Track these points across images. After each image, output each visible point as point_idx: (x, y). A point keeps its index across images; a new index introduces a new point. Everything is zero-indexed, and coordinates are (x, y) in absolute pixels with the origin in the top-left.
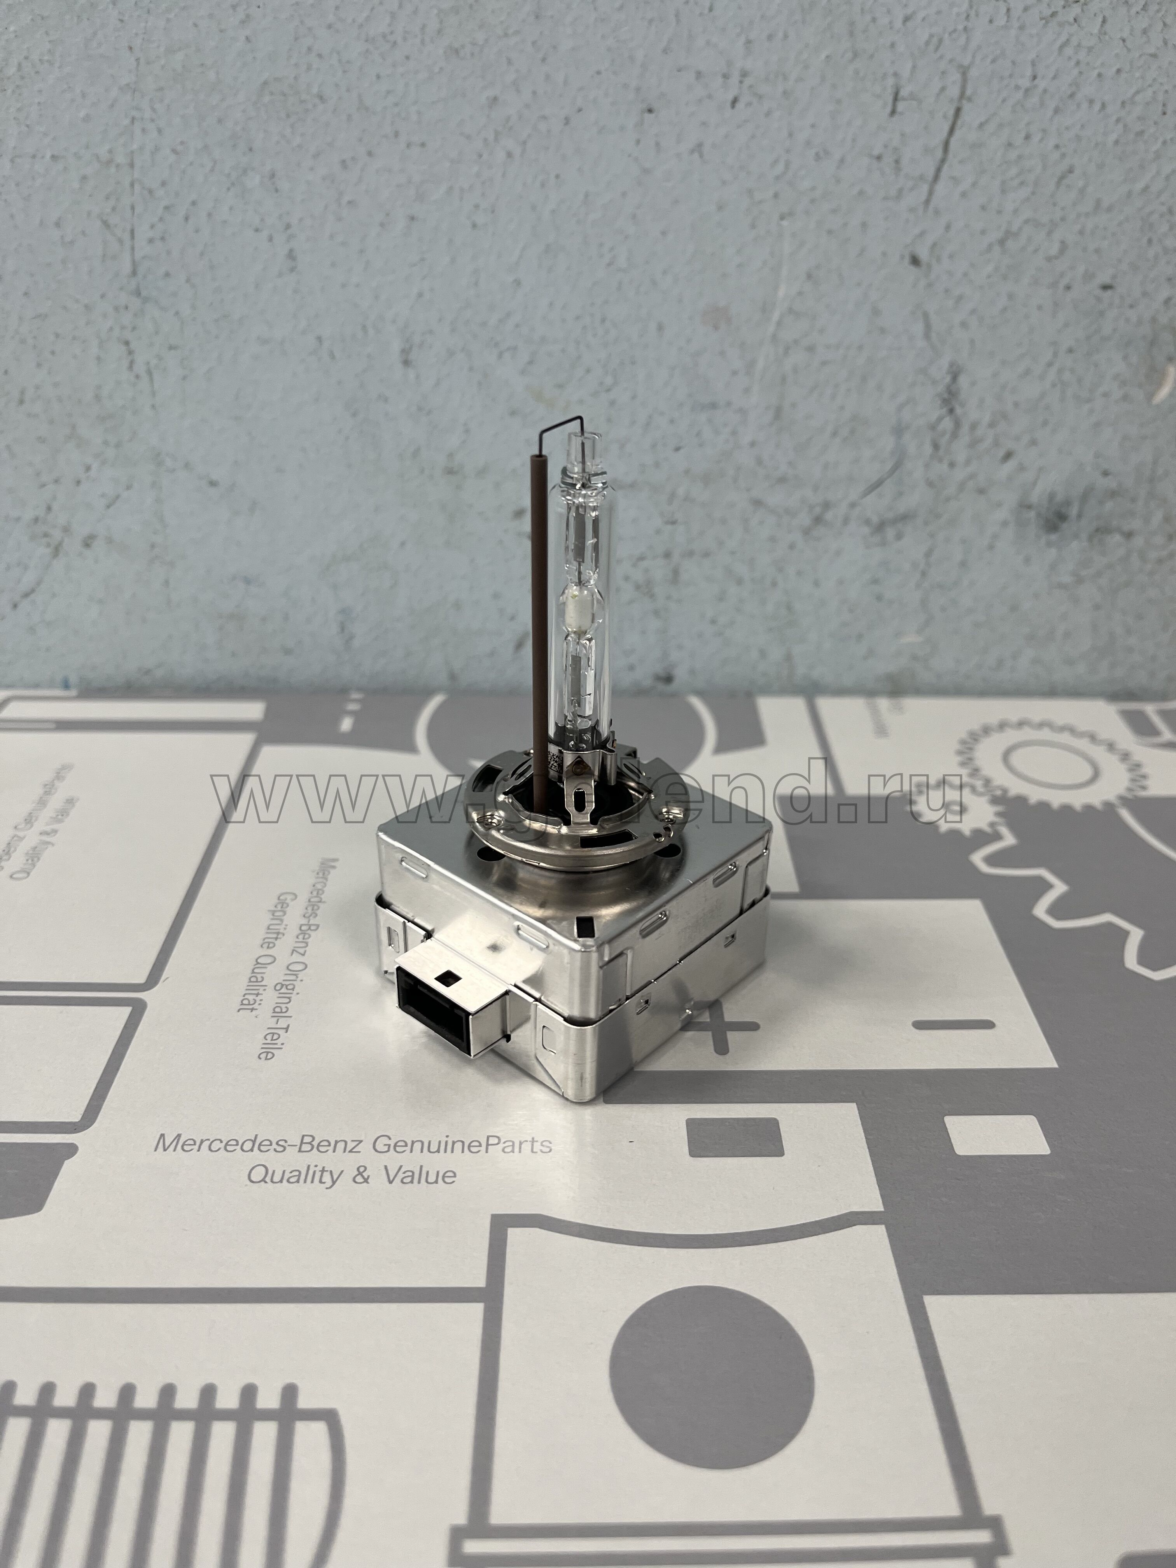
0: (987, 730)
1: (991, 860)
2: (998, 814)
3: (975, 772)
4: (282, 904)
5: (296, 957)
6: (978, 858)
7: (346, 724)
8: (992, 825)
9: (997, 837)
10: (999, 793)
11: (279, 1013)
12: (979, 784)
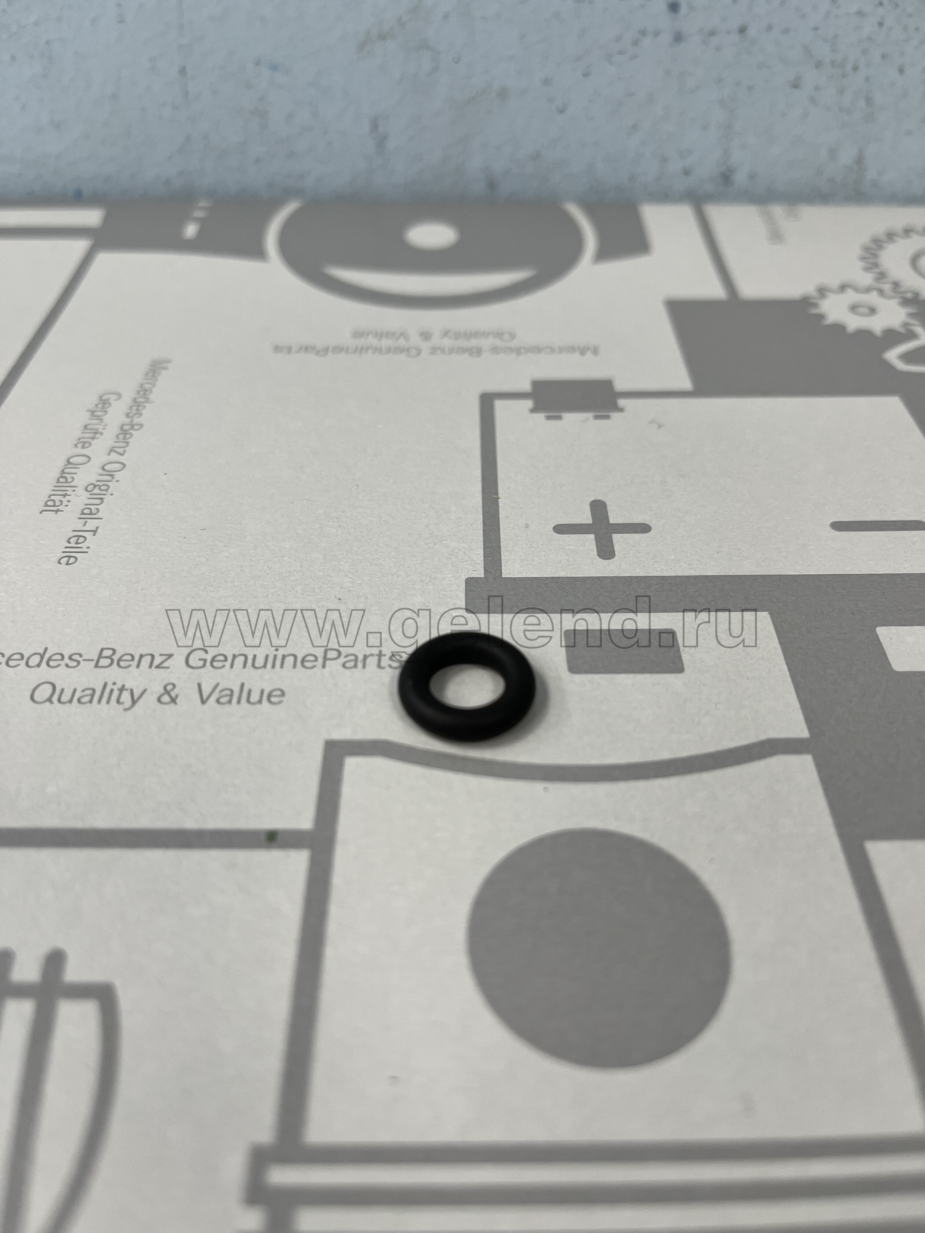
0: (891, 236)
1: (907, 357)
2: (911, 315)
3: (882, 276)
4: (104, 403)
5: (114, 457)
6: (893, 355)
7: (191, 230)
8: (905, 325)
9: (912, 336)
10: (909, 295)
11: (87, 514)
12: (887, 287)
